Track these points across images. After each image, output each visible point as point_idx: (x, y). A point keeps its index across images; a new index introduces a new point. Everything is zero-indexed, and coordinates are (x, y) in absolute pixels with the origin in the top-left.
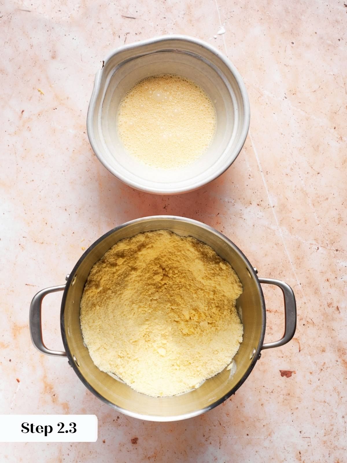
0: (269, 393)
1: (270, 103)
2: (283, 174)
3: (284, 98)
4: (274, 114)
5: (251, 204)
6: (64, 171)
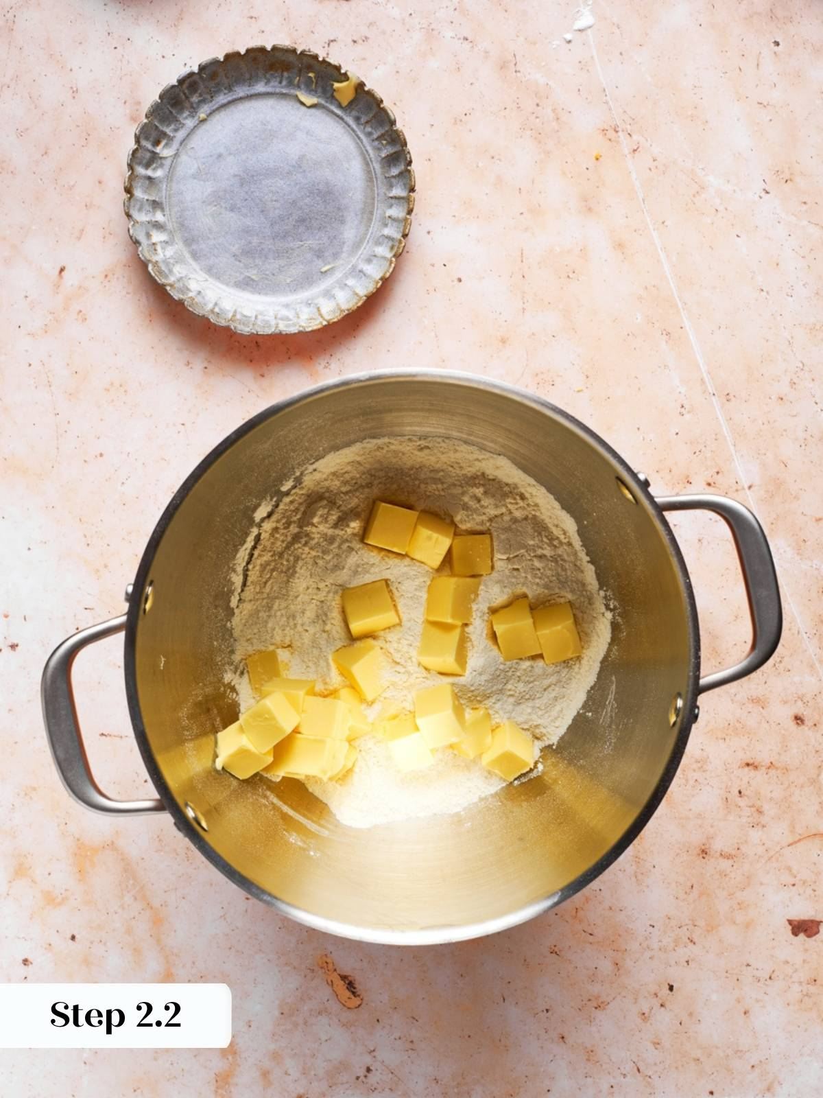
0: (762, 980)
1: (726, 209)
2: (770, 398)
3: (763, 194)
4: (738, 236)
5: (691, 483)
6: (183, 424)
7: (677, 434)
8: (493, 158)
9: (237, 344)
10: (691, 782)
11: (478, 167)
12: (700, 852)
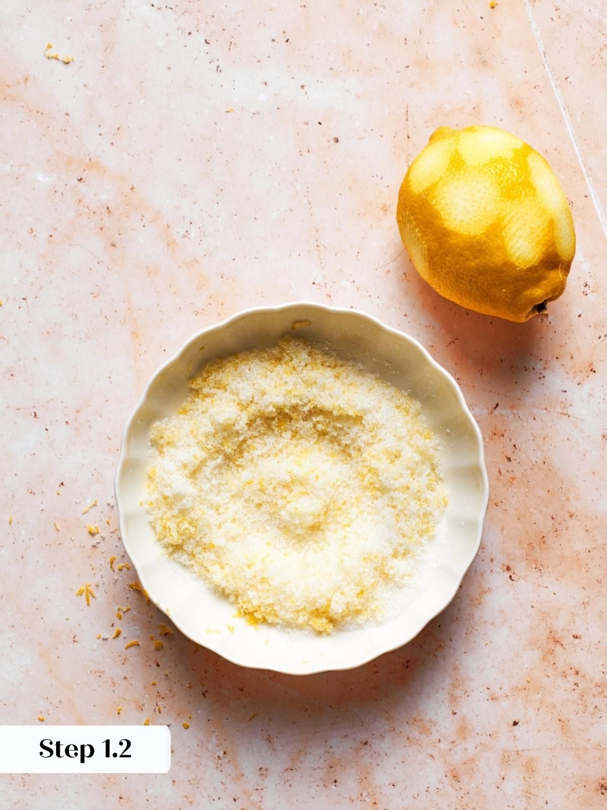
5: (594, 372)
6: (24, 299)
7: (580, 316)
8: (375, 5)
9: (86, 210)
10: (591, 709)
11: (358, 14)
12: (599, 788)
